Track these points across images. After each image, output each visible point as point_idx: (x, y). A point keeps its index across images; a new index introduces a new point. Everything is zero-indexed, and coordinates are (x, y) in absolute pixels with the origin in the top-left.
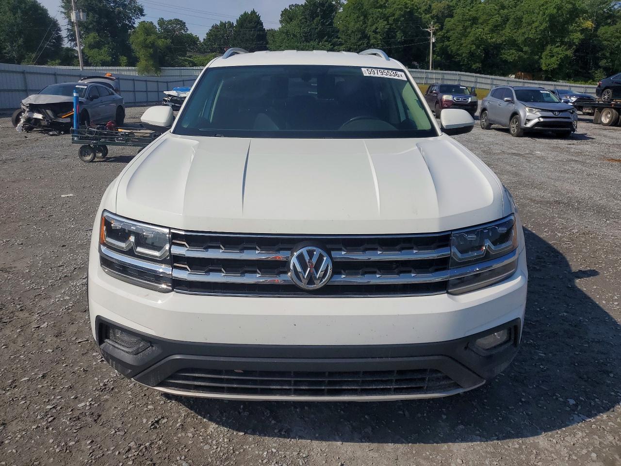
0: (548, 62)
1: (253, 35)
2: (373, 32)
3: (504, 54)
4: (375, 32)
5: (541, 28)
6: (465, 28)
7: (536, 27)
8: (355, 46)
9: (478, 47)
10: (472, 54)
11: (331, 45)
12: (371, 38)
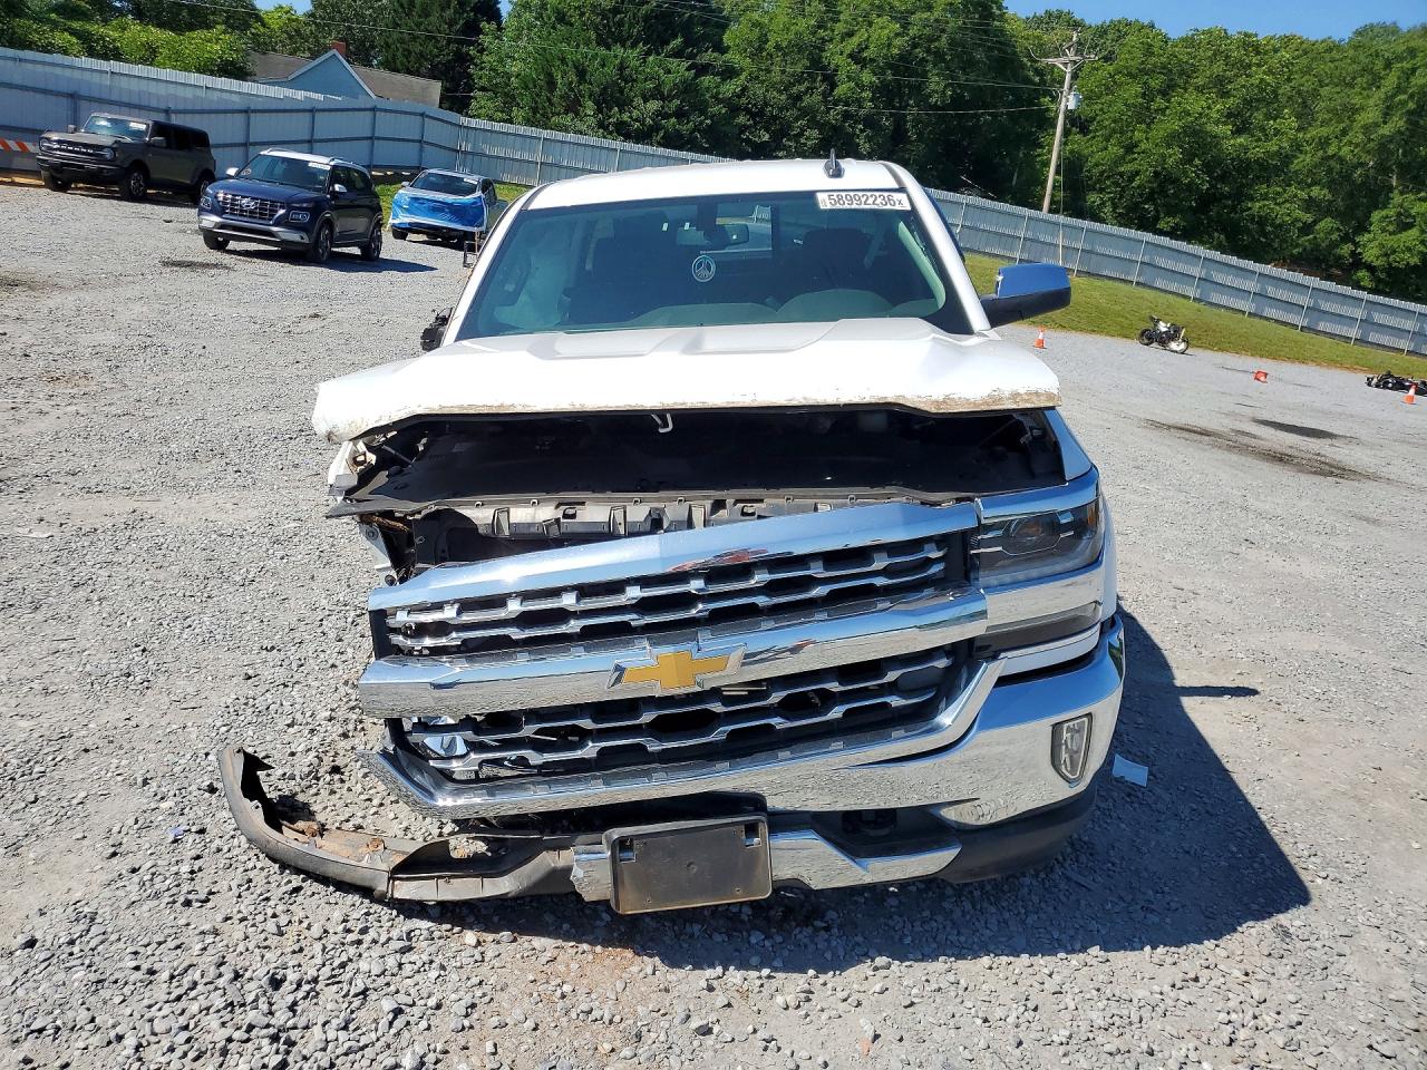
0: (1391, 241)
1: (451, 23)
2: (850, 56)
3: (1265, 197)
4: (855, 57)
5: (1386, 130)
6: (1148, 95)
7: (1367, 129)
8: (783, 97)
9: (1189, 158)
10: (1163, 179)
11: (688, 69)
12: (842, 75)
